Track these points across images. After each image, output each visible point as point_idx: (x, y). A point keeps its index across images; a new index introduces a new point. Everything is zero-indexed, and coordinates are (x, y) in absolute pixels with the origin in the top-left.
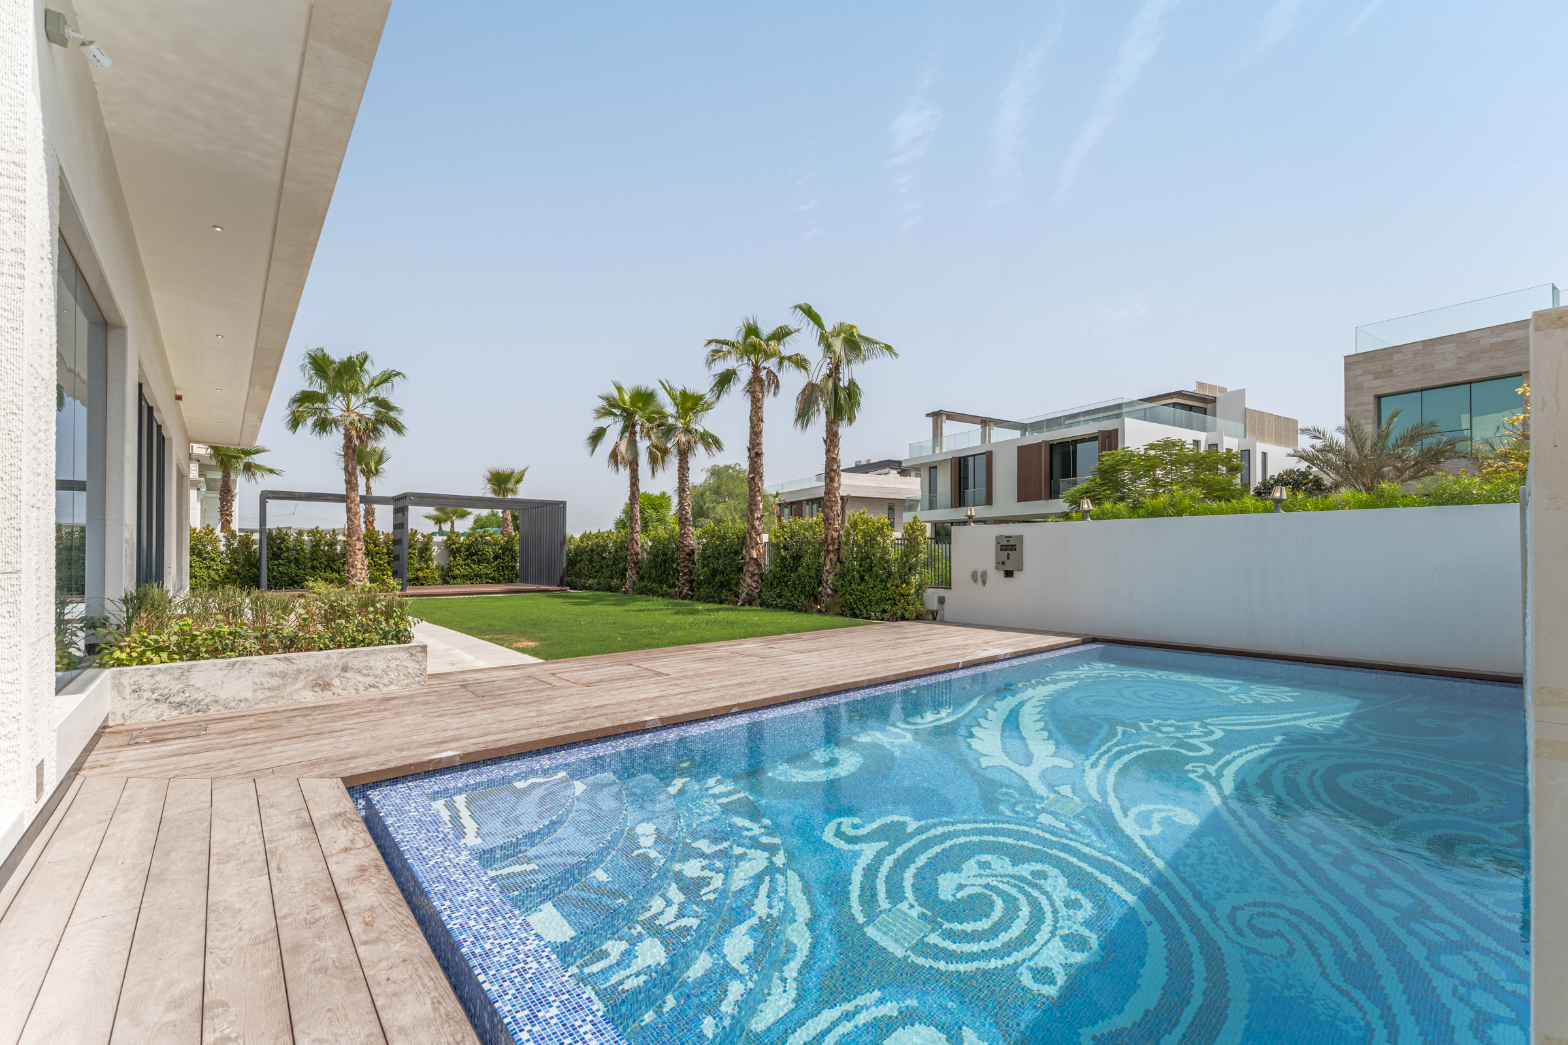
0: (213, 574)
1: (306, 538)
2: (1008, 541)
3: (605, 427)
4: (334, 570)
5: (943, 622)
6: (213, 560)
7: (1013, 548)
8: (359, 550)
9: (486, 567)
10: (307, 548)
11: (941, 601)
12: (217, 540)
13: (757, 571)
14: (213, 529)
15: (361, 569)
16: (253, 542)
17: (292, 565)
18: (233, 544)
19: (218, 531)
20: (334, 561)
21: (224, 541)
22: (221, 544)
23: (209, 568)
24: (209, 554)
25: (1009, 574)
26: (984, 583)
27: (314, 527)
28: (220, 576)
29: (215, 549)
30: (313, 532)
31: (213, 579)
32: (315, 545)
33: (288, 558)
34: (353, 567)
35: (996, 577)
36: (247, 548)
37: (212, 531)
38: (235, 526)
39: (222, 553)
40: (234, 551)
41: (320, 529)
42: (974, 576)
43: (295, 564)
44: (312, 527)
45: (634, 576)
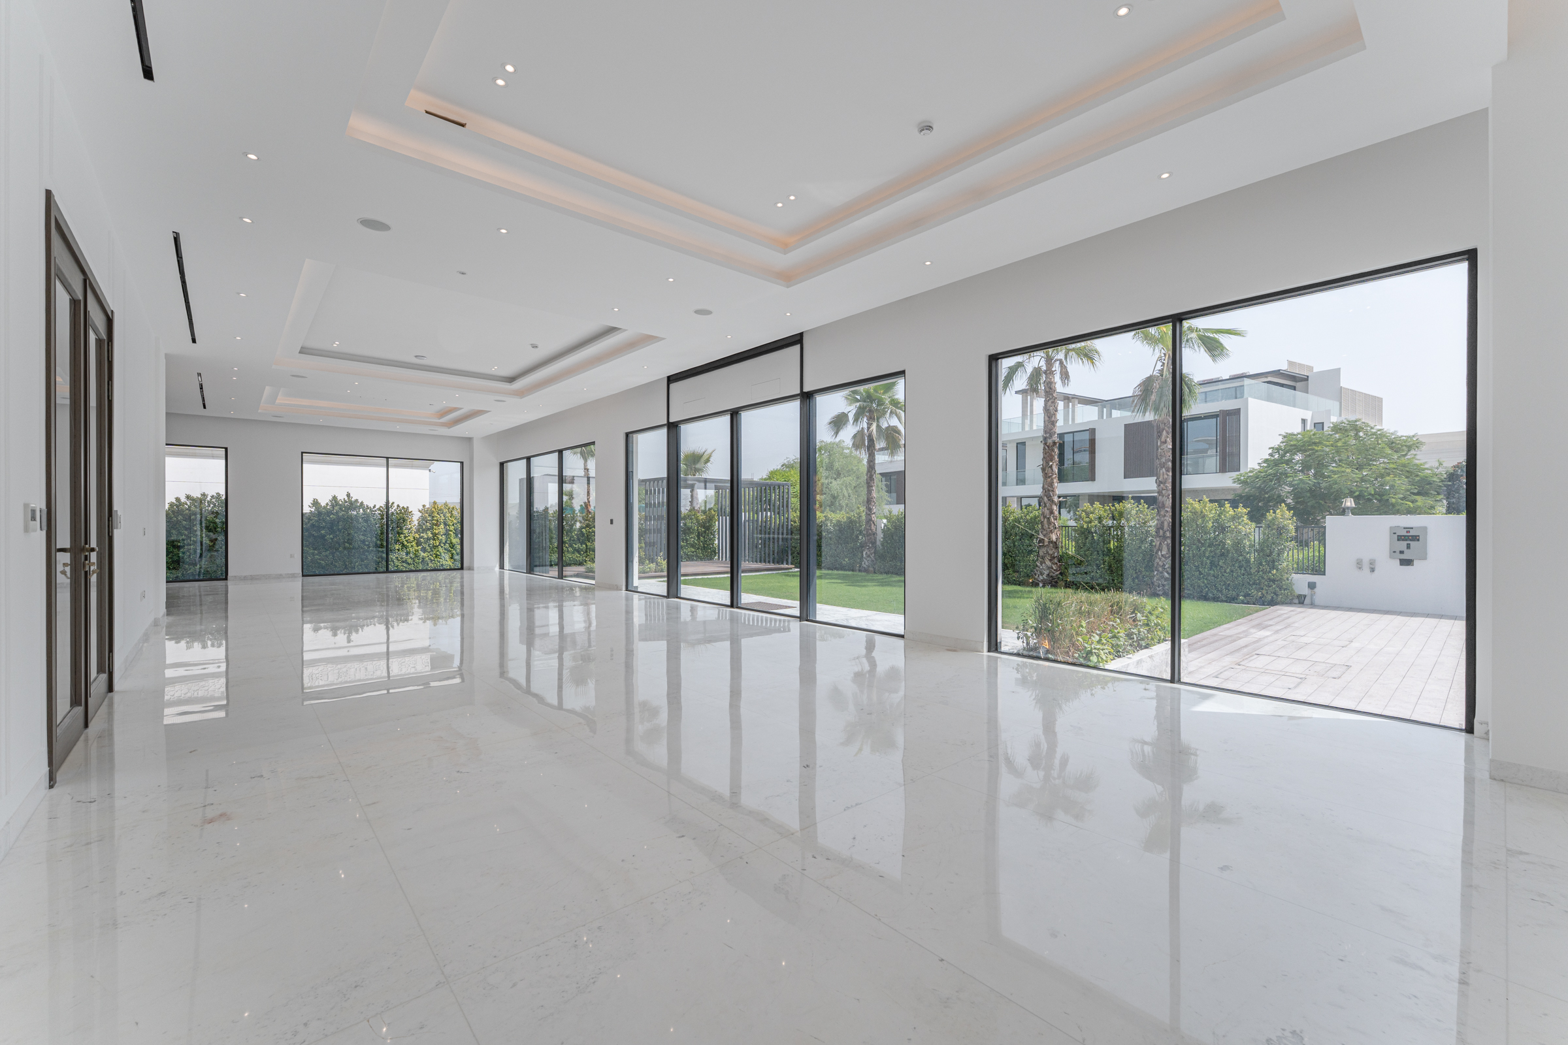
2: (1407, 532)
3: (846, 412)
5: (1313, 605)
7: (1416, 538)
11: (1312, 586)
13: (1056, 554)
25: (1406, 562)
26: (1373, 570)
35: (1389, 567)
42: (1359, 564)
45: (872, 556)
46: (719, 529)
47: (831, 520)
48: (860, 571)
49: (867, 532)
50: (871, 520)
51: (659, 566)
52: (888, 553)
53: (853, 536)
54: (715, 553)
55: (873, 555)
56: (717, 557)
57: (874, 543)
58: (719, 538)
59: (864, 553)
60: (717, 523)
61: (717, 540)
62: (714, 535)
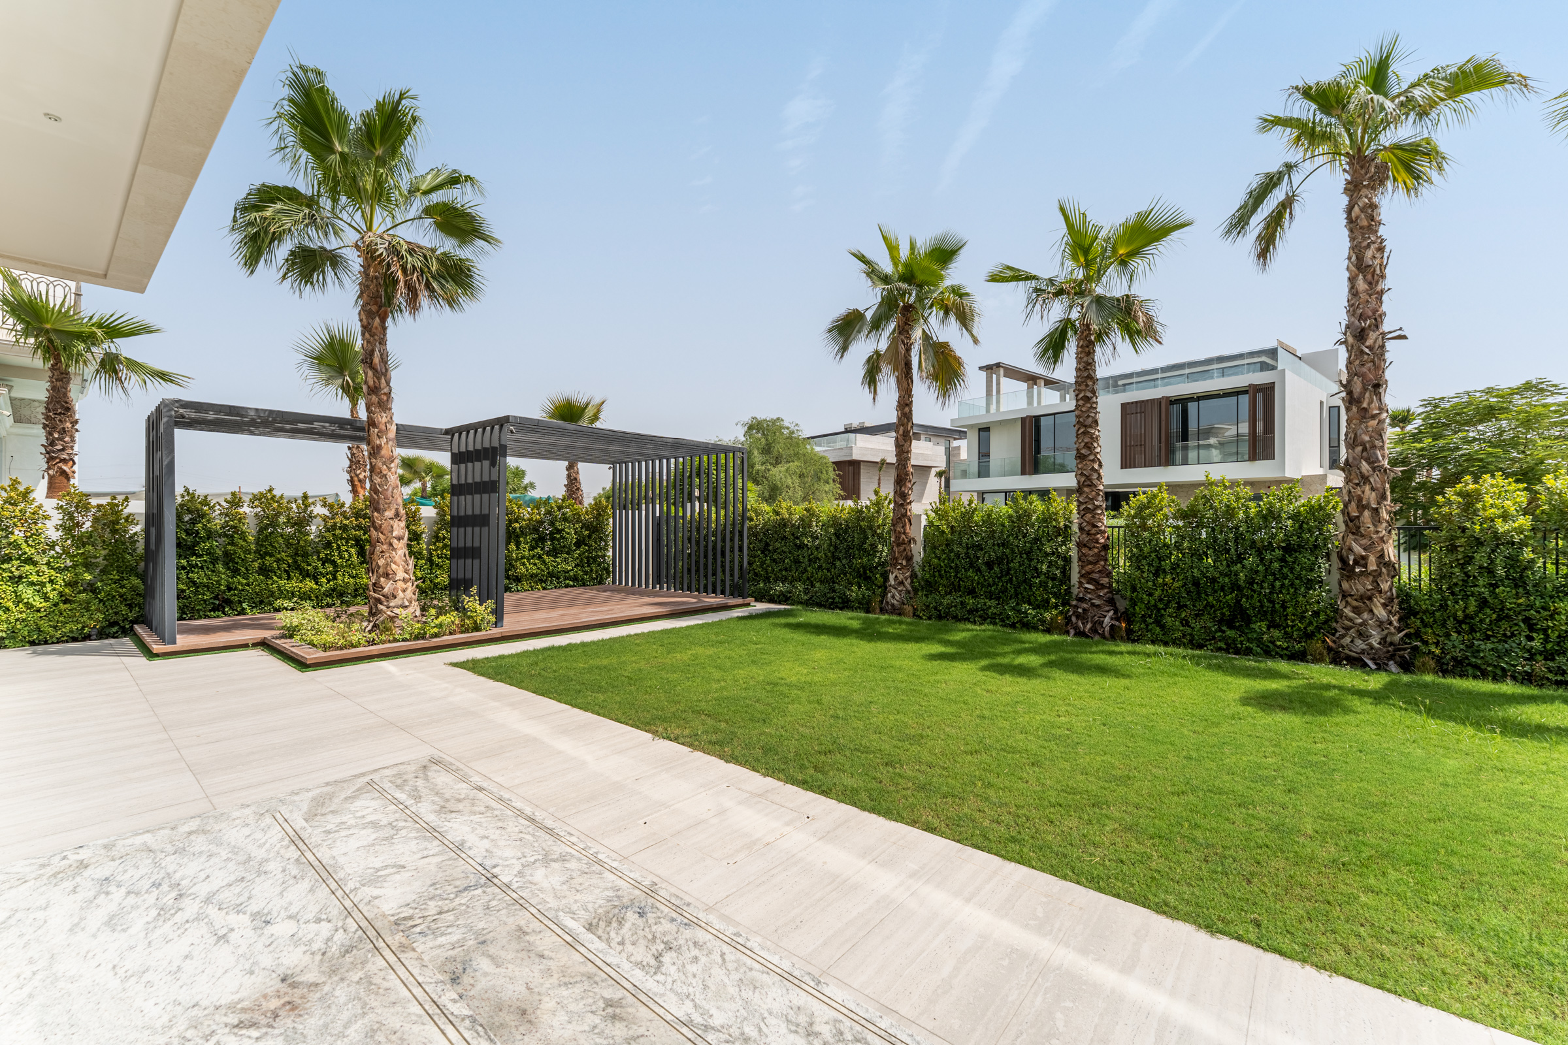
0: (28, 593)
1: (245, 509)
4: (306, 575)
6: (30, 561)
8: (399, 539)
9: (565, 560)
10: (250, 529)
12: (38, 516)
14: (28, 492)
15: (405, 581)
16: (130, 519)
17: (220, 567)
18: (78, 525)
19: (40, 492)
20: (306, 555)
21: (57, 518)
22: (50, 524)
23: (17, 580)
24: (18, 547)
27: (263, 489)
28: (46, 598)
29: (32, 536)
30: (265, 499)
31: (29, 606)
32: (267, 525)
33: (209, 553)
34: (387, 576)
36: (114, 531)
37: (25, 495)
38: (81, 481)
39: (52, 546)
40: (81, 542)
41: (277, 493)
43: (226, 565)
44: (260, 488)
45: (907, 583)
46: (614, 531)
47: (818, 517)
48: (882, 611)
49: (898, 538)
50: (905, 515)
51: (469, 617)
52: (941, 577)
53: (866, 546)
54: (608, 573)
55: (909, 580)
56: (610, 579)
57: (909, 559)
58: (614, 548)
59: (892, 577)
60: (611, 520)
61: (611, 550)
62: (606, 542)
